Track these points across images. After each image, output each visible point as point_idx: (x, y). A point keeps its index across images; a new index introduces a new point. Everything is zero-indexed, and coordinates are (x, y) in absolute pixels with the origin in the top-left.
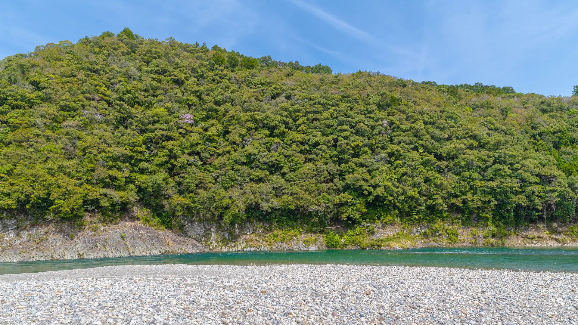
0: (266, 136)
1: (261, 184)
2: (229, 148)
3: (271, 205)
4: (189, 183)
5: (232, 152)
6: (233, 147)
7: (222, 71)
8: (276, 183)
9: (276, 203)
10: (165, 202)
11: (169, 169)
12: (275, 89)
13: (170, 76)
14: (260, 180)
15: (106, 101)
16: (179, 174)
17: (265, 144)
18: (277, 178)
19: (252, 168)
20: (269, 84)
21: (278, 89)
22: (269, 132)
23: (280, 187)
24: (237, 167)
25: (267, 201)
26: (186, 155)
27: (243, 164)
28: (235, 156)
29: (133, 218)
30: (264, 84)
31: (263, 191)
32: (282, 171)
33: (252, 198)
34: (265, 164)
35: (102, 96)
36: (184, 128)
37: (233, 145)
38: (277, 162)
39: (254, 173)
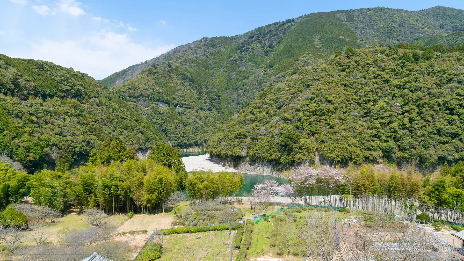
0: (447, 114)
1: (447, 145)
2: (425, 124)
3: (453, 157)
4: (406, 145)
5: (427, 126)
6: (427, 123)
7: (411, 66)
8: (456, 145)
9: (457, 156)
10: (393, 155)
11: (393, 138)
12: (450, 75)
13: (381, 78)
14: (446, 143)
15: (357, 103)
16: (400, 141)
17: (447, 120)
18: (456, 141)
19: (440, 136)
20: (444, 71)
21: (451, 75)
22: (449, 112)
23: (459, 147)
24: (431, 135)
25: (452, 155)
26: (401, 130)
27: (434, 134)
28: (430, 129)
29: (378, 163)
30: (440, 71)
31: (449, 149)
32: (460, 137)
33: (442, 154)
34: (447, 133)
35: (354, 101)
36: (395, 112)
37: (427, 122)
38: (457, 132)
39: (442, 139)
